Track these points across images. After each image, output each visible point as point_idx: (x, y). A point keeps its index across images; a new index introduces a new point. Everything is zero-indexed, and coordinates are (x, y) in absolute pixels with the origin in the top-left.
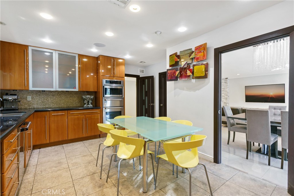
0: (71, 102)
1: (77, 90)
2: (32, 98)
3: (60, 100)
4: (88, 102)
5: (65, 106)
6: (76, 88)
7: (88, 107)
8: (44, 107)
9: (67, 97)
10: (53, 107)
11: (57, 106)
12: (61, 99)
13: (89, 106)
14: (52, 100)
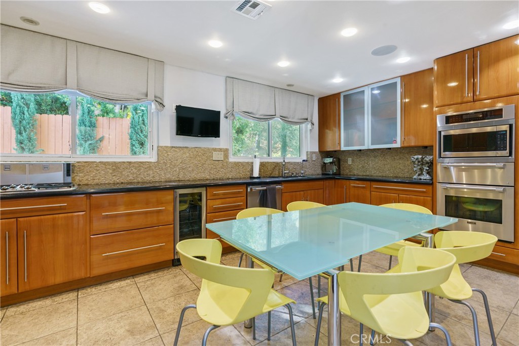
0: (400, 168)
1: (398, 145)
2: (353, 161)
3: (385, 165)
4: (421, 170)
5: (391, 175)
6: (396, 143)
7: (420, 179)
8: (365, 174)
9: (395, 159)
10: (375, 175)
11: (380, 174)
12: (385, 163)
13: (422, 177)
14: (373, 164)
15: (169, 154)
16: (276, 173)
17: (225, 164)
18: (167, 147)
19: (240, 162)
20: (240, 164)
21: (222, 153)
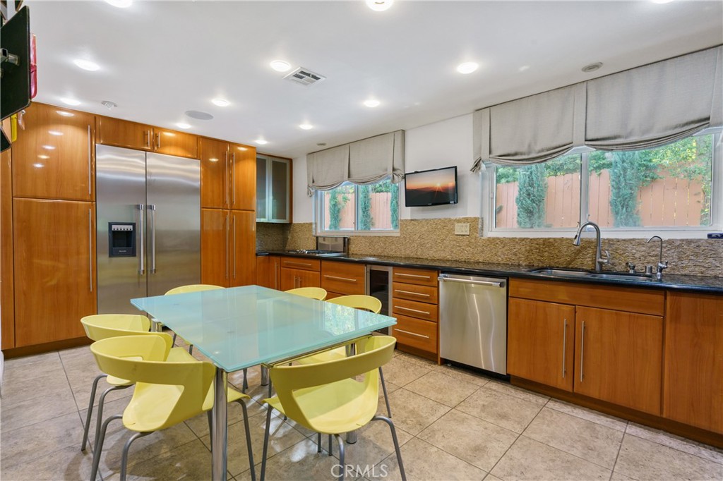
15: (409, 227)
16: (587, 262)
17: (473, 240)
18: (406, 220)
19: (498, 238)
20: (498, 241)
21: (468, 224)
